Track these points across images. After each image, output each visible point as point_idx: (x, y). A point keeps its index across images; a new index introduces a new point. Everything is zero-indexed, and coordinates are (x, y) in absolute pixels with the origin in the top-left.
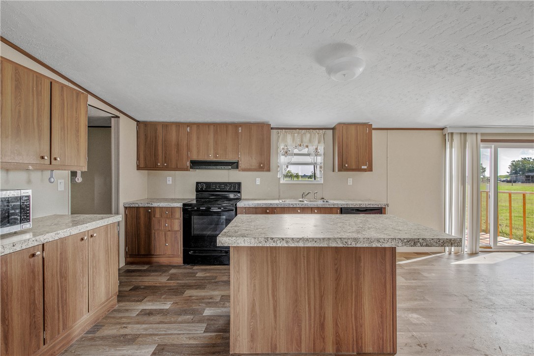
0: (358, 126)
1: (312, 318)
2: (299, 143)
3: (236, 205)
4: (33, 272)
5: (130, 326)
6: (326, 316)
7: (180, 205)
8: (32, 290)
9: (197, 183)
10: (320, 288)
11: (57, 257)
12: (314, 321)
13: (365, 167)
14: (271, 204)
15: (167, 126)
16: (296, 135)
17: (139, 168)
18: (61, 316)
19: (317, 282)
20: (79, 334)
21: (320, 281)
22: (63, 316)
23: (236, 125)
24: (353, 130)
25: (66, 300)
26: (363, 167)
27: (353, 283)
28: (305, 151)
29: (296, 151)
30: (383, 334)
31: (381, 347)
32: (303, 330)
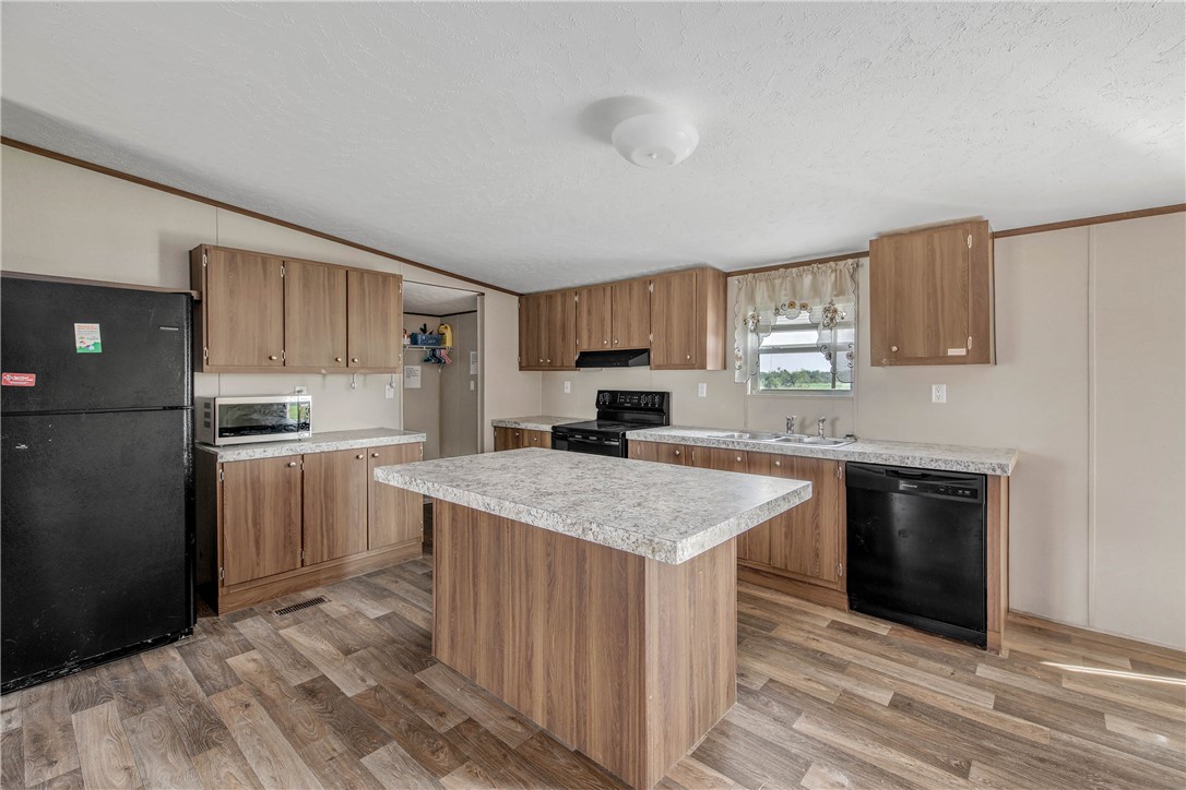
0: (936, 236)
1: (517, 644)
2: (785, 299)
3: (624, 435)
4: (289, 482)
5: (401, 582)
6: (535, 649)
7: (548, 428)
8: (287, 501)
9: (600, 392)
10: (527, 592)
11: (321, 475)
12: (520, 651)
13: (962, 352)
14: (683, 439)
15: (551, 296)
16: (777, 282)
17: (521, 368)
18: (325, 541)
19: (524, 580)
20: (355, 572)
21: (527, 580)
22: (328, 541)
23: (646, 280)
24: (918, 247)
25: (332, 524)
26: (952, 352)
27: (574, 600)
28: (804, 318)
29: (781, 320)
30: (621, 735)
31: (618, 763)
32: (506, 660)
